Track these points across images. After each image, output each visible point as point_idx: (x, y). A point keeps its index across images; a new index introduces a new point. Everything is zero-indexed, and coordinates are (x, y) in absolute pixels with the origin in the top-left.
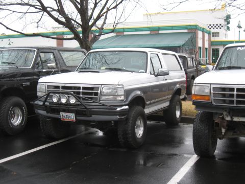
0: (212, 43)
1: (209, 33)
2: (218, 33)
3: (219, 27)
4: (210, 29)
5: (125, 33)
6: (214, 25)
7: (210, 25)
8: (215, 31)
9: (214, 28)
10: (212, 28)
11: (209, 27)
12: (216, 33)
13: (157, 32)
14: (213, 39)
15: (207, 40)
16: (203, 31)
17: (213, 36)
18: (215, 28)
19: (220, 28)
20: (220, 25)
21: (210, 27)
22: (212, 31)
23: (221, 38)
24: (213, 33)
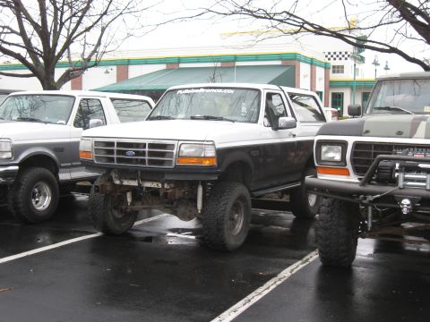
0: (330, 84)
1: (326, 67)
2: (342, 67)
3: (343, 56)
4: (329, 59)
5: (182, 66)
6: (340, 53)
7: (329, 53)
8: (338, 63)
9: (335, 59)
10: (332, 59)
11: (326, 56)
12: (338, 67)
13: (231, 64)
14: (334, 77)
15: (320, 79)
16: (312, 63)
17: (334, 72)
18: (337, 59)
19: (346, 59)
20: (346, 53)
21: (329, 56)
22: (332, 63)
23: (347, 75)
24: (334, 67)
